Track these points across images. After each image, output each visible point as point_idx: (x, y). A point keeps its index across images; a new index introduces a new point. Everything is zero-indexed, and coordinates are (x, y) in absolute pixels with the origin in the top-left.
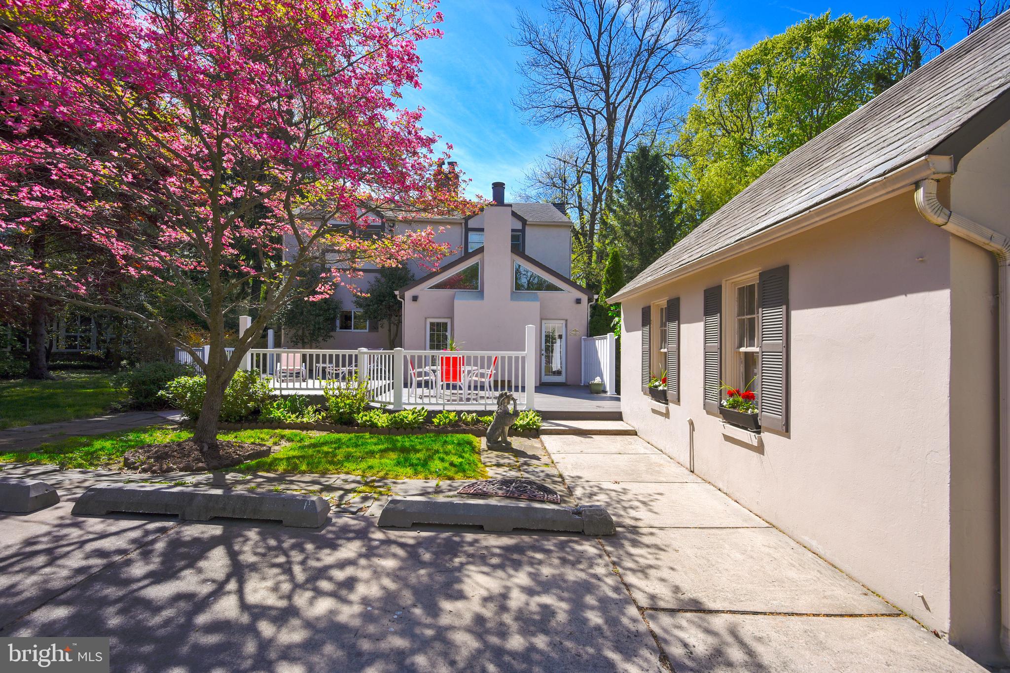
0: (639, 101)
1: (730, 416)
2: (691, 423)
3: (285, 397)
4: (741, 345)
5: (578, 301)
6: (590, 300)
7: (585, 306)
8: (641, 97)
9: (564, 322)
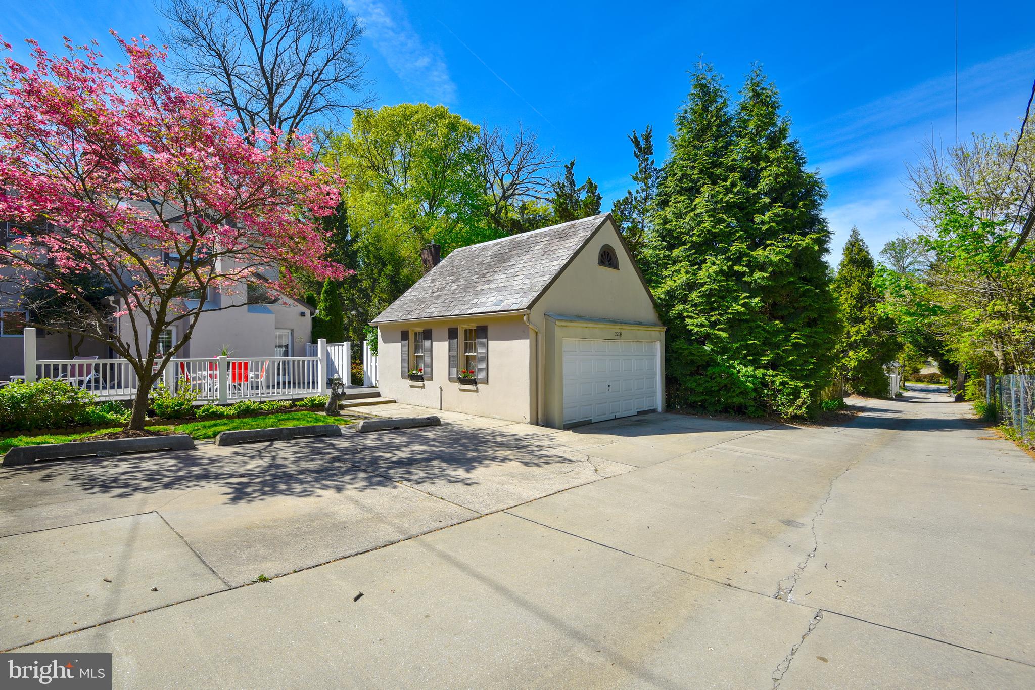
0: (301, 120)
1: (462, 381)
2: (441, 388)
3: (104, 403)
4: (466, 352)
5: (303, 314)
6: (312, 314)
7: (308, 317)
8: (303, 116)
9: (290, 331)
